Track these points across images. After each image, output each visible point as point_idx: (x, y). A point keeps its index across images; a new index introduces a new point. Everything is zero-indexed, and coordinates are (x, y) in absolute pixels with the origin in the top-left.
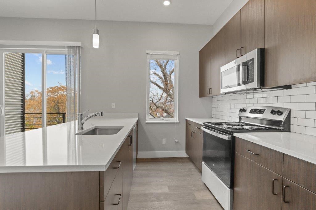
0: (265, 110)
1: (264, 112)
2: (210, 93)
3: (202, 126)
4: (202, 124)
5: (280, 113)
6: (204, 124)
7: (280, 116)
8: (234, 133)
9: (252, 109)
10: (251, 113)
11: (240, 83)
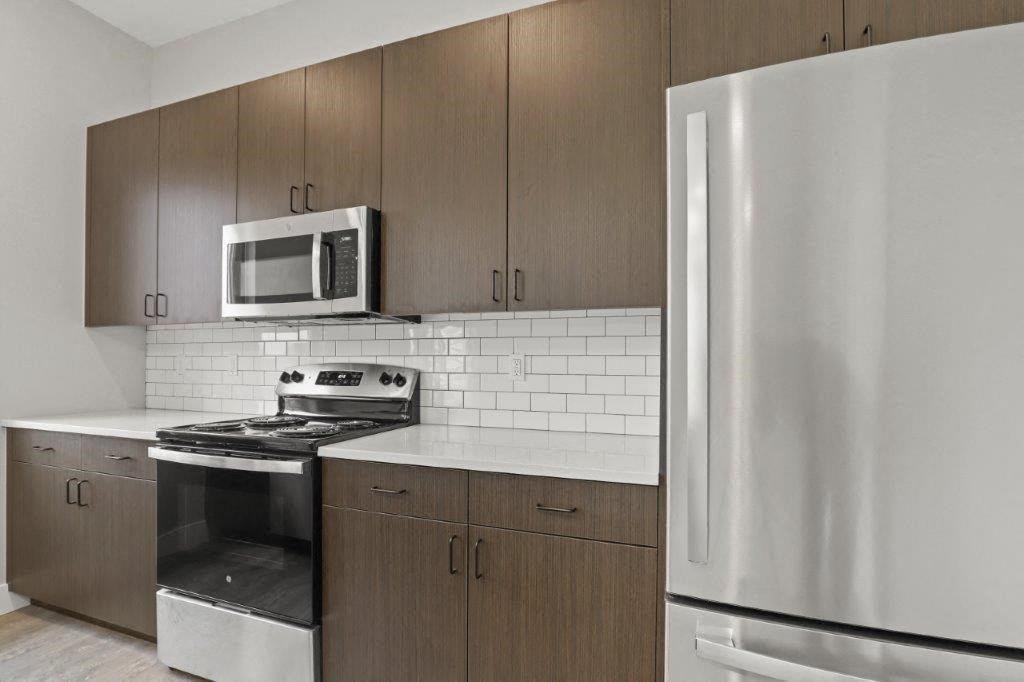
0: (361, 374)
1: (360, 379)
2: (161, 312)
3: (153, 443)
4: (153, 437)
5: (400, 381)
6: (159, 434)
7: (399, 389)
8: (320, 448)
9: (321, 373)
10: (323, 383)
11: (311, 294)
